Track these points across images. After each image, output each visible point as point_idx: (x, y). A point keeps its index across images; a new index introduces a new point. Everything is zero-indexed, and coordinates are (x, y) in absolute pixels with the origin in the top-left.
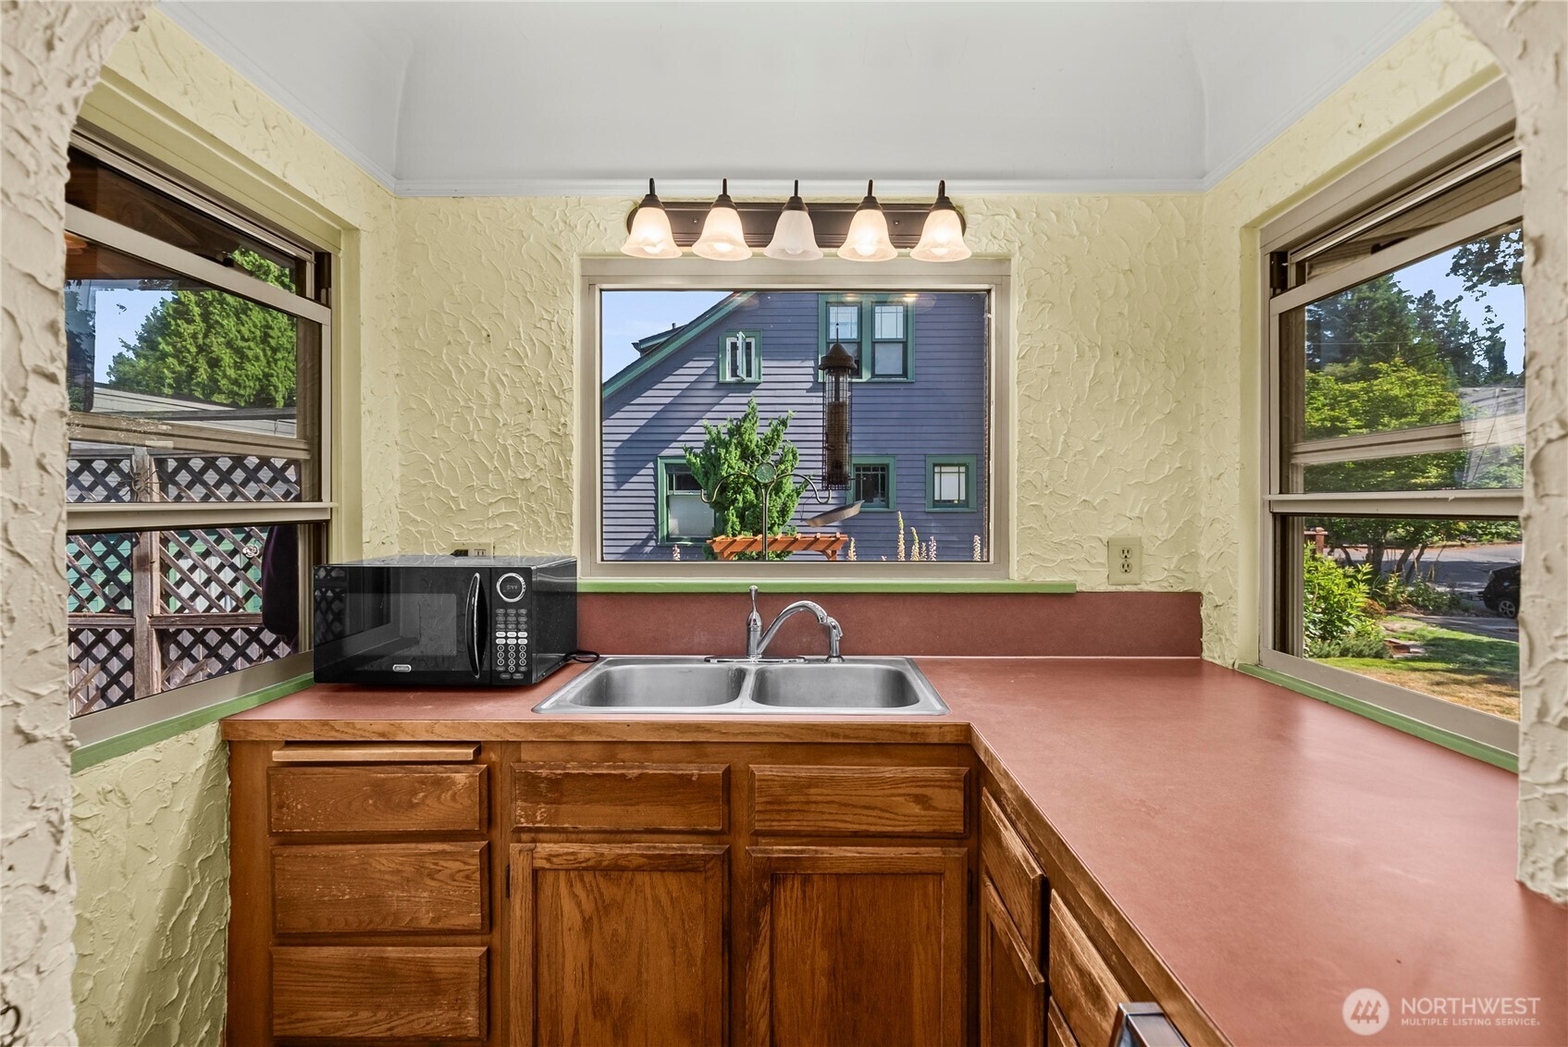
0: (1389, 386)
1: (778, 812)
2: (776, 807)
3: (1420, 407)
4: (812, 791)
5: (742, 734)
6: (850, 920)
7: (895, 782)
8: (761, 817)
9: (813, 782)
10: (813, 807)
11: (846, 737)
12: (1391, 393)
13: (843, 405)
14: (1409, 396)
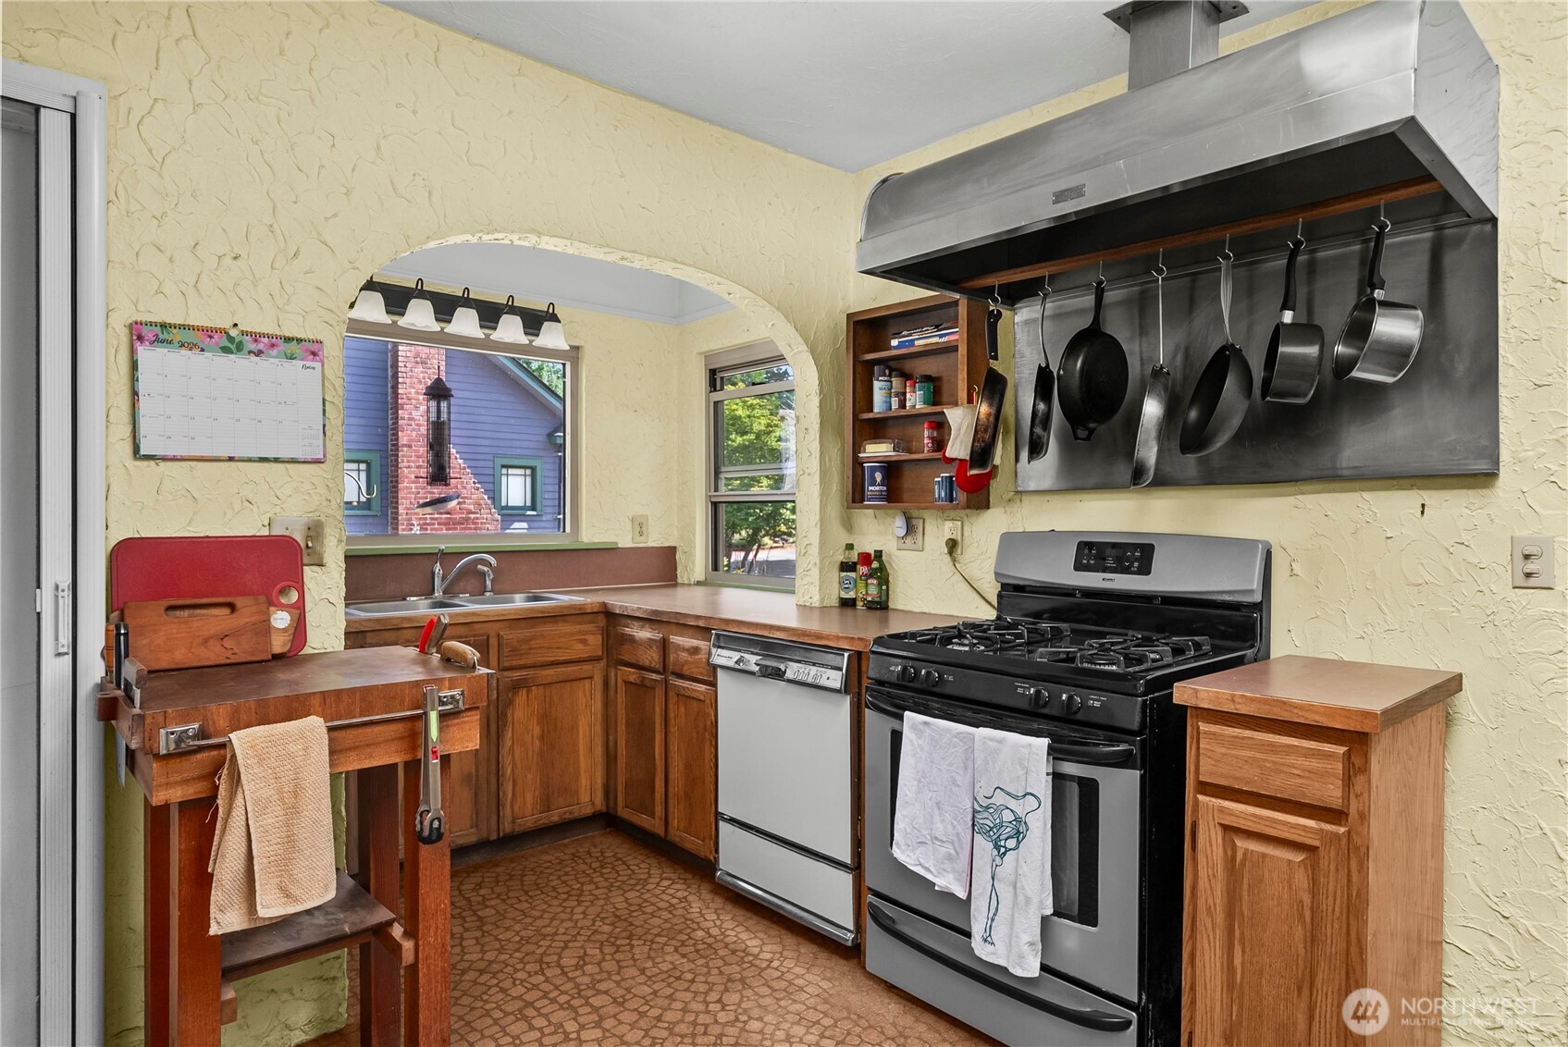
0: (735, 407)
1: (516, 655)
2: (514, 653)
3: (756, 427)
4: (533, 642)
5: (497, 615)
6: (550, 707)
7: (572, 634)
8: (508, 659)
9: (534, 638)
10: (532, 651)
11: (549, 612)
12: (736, 412)
13: (443, 423)
14: (749, 416)
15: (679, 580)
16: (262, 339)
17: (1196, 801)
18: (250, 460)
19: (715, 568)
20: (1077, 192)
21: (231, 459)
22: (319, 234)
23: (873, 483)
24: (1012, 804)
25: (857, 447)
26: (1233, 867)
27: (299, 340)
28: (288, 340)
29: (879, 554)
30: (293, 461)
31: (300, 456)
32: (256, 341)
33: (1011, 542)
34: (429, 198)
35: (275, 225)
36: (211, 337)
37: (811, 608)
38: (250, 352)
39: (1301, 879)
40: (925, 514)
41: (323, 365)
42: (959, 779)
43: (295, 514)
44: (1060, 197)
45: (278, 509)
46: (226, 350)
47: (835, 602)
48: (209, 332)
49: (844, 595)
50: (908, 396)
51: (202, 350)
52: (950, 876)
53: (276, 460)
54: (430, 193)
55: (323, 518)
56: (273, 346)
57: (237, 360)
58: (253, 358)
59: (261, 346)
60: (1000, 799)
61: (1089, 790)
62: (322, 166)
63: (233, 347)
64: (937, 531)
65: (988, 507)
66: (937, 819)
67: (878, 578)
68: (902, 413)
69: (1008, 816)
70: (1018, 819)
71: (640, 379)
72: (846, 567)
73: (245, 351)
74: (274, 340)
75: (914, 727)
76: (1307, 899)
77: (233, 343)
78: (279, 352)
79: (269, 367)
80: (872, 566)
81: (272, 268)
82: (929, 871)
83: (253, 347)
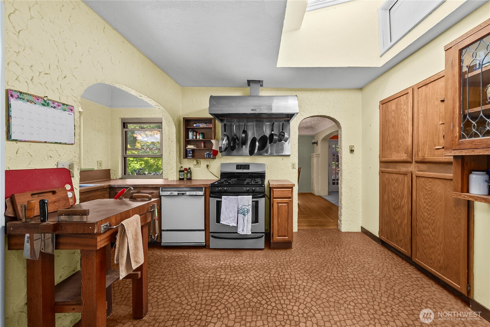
7: (101, 195)
15: (112, 178)
16: (55, 103)
17: (273, 200)
18: (52, 143)
19: (125, 174)
20: (255, 110)
21: (45, 142)
22: (72, 72)
23: (190, 154)
24: (246, 207)
25: (186, 146)
26: (278, 208)
27: (67, 105)
28: (64, 104)
29: (190, 168)
30: (65, 144)
31: (68, 142)
32: (53, 103)
33: (223, 165)
34: (102, 70)
35: (58, 66)
36: (38, 100)
37: (174, 181)
38: (52, 107)
39: (287, 207)
40: (201, 160)
41: (74, 114)
42: (235, 206)
43: (65, 161)
44: (252, 110)
45: (59, 159)
46: (43, 105)
47: (178, 179)
48: (38, 98)
49: (181, 177)
50: (198, 136)
51: (35, 104)
52: (233, 223)
53: (60, 143)
54: (102, 68)
55: (73, 162)
56: (59, 106)
57: (48, 109)
58: (52, 109)
59: (55, 105)
60: (244, 207)
61: (257, 202)
62: (73, 52)
63: (46, 104)
64: (203, 163)
65: (215, 159)
66: (230, 214)
67: (190, 173)
68: (196, 140)
69: (246, 209)
70: (248, 210)
71: (100, 122)
72: (180, 171)
73: (50, 106)
74: (59, 104)
75: (225, 199)
76: (287, 209)
77: (46, 103)
78: (61, 108)
79: (58, 112)
80: (188, 171)
81: (58, 80)
82: (229, 223)
83: (52, 105)
